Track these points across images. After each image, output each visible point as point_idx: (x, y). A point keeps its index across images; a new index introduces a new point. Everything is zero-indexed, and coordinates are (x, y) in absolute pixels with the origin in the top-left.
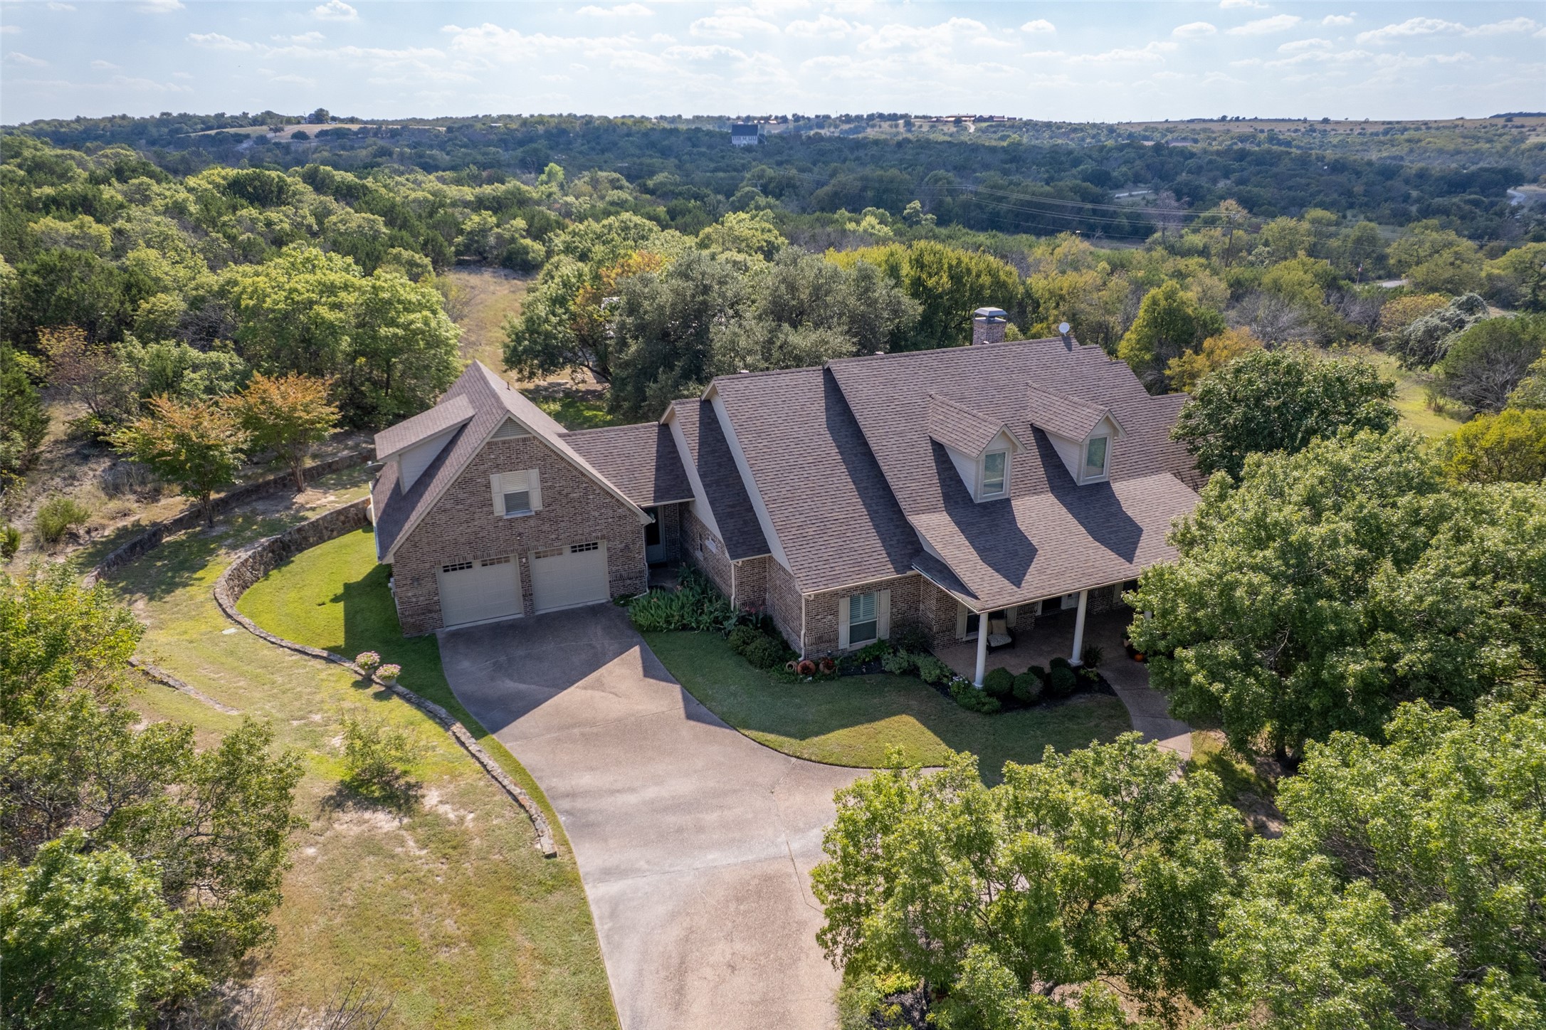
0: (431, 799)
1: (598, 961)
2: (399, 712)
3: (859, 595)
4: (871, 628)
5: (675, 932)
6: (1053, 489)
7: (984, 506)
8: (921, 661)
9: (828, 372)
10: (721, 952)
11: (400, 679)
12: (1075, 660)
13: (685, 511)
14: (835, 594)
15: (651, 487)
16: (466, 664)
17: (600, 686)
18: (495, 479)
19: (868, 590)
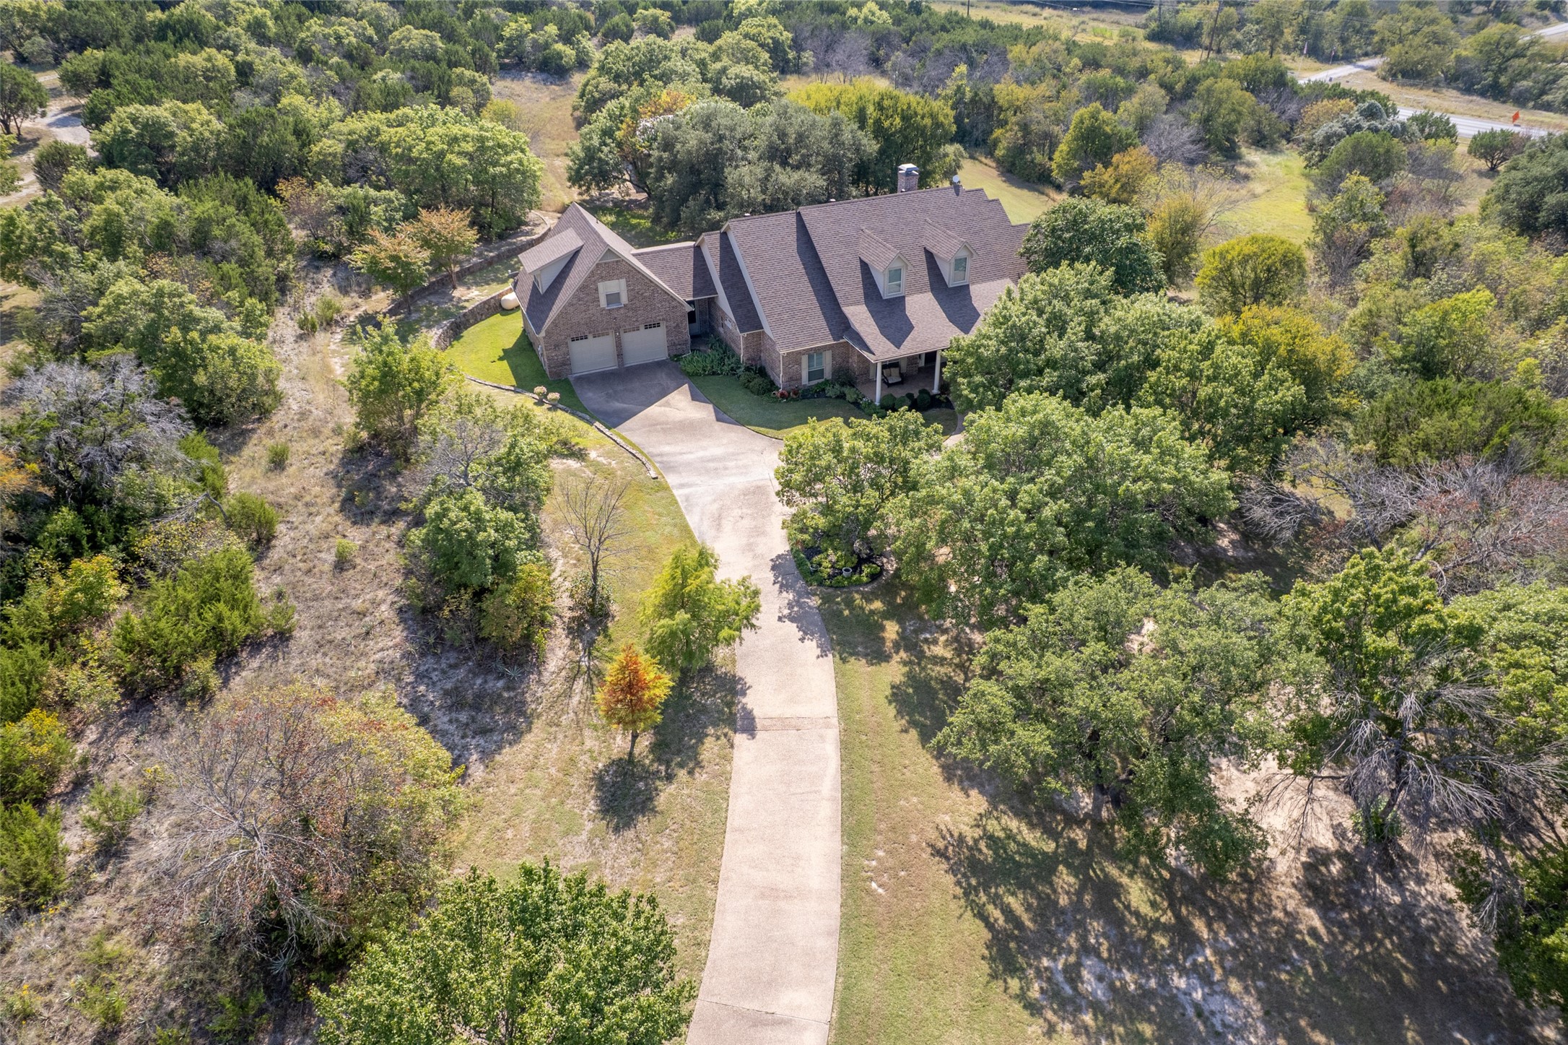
0: (593, 455)
1: (682, 516)
2: (563, 417)
3: (814, 354)
4: (820, 373)
5: (716, 506)
6: (932, 290)
7: (888, 301)
8: (847, 390)
9: (799, 214)
10: (737, 512)
11: (560, 401)
12: (935, 391)
13: (712, 303)
14: (799, 353)
15: (691, 288)
16: (590, 394)
17: (668, 404)
18: (601, 286)
19: (819, 351)
